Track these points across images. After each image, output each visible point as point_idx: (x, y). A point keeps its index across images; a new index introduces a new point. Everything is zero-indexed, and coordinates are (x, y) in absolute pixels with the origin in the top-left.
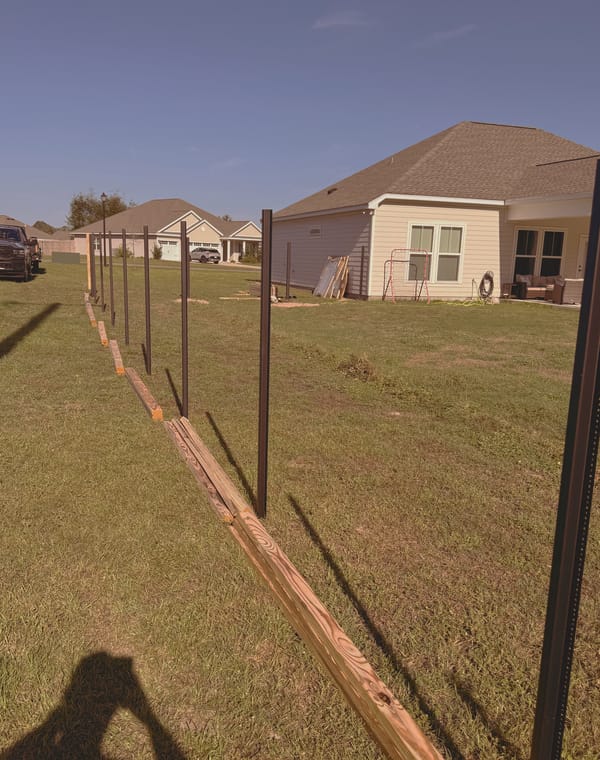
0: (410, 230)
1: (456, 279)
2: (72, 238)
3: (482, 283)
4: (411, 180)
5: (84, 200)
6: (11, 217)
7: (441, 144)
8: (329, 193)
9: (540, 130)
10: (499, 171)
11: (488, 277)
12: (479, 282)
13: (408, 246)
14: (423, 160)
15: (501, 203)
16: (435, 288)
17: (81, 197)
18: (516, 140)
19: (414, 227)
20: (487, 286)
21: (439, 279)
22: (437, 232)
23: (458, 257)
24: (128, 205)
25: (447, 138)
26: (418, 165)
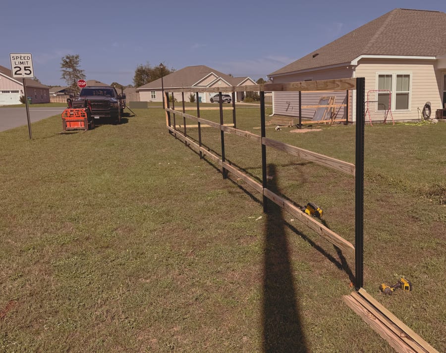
0: (377, 78)
1: (407, 108)
2: (138, 92)
3: (424, 110)
4: (375, 45)
5: (144, 68)
6: (98, 81)
7: (387, 23)
8: (314, 57)
9: (442, 13)
10: (426, 38)
11: (428, 106)
12: (422, 109)
13: (377, 88)
14: (379, 33)
15: (434, 58)
16: (396, 114)
17: (142, 67)
18: (430, 19)
19: (380, 76)
20: (427, 112)
21: (396, 109)
22: (394, 78)
23: (407, 94)
24: (171, 71)
25: (389, 19)
26: (376, 36)
